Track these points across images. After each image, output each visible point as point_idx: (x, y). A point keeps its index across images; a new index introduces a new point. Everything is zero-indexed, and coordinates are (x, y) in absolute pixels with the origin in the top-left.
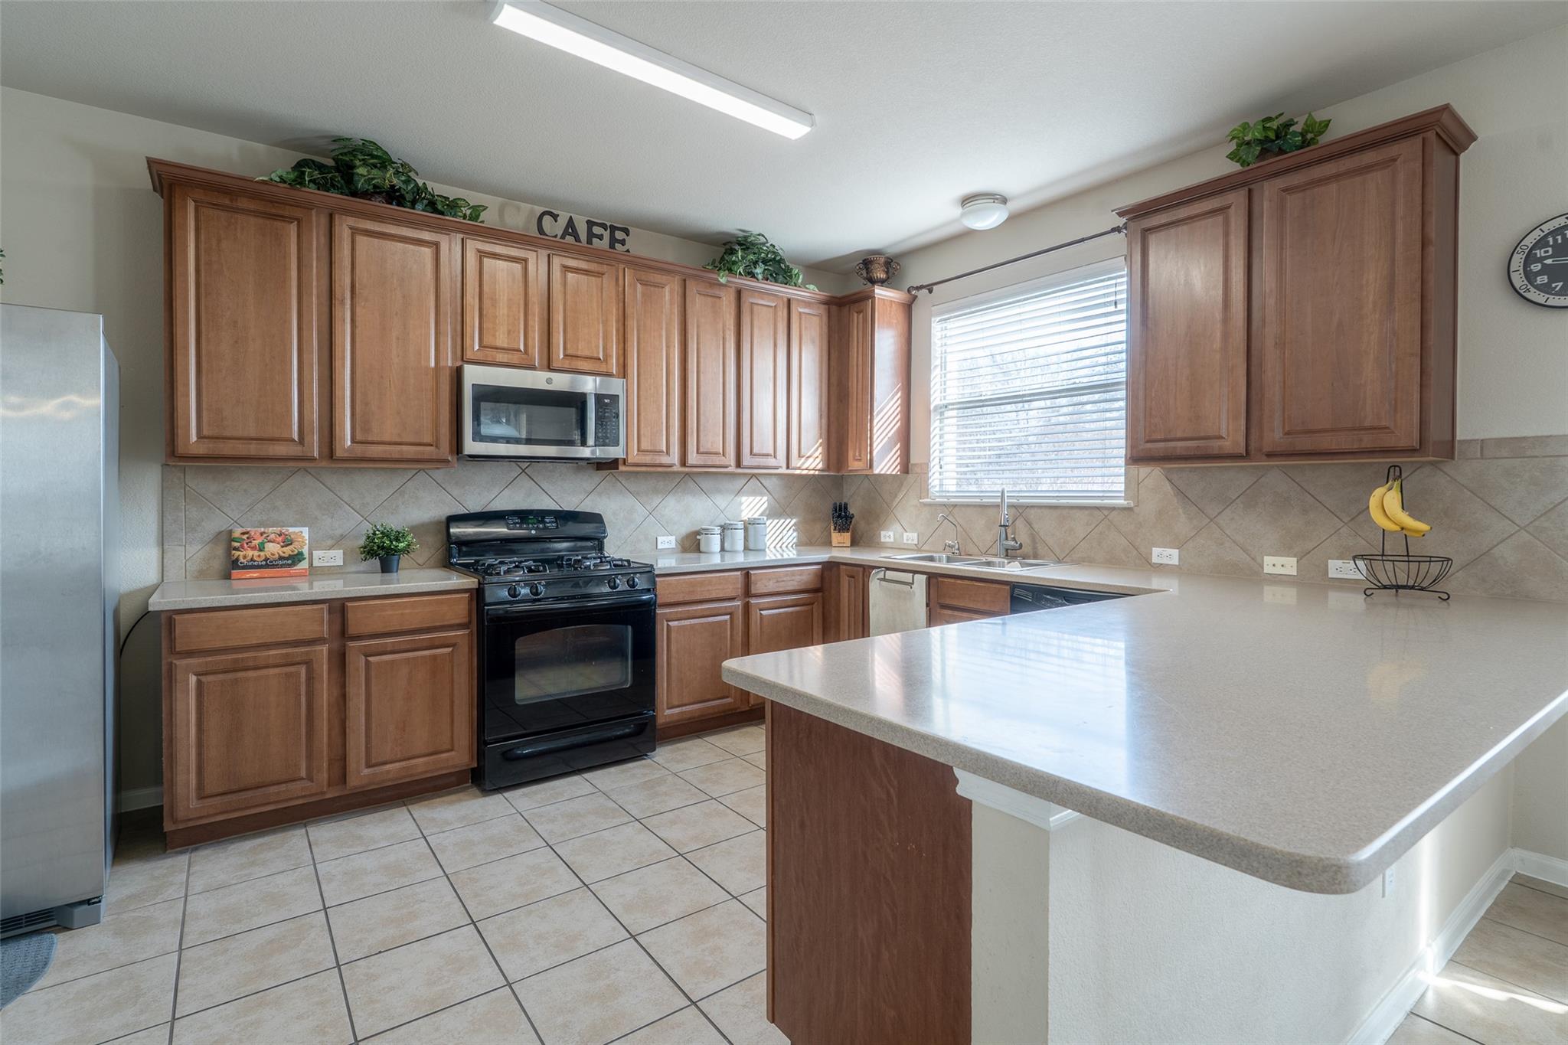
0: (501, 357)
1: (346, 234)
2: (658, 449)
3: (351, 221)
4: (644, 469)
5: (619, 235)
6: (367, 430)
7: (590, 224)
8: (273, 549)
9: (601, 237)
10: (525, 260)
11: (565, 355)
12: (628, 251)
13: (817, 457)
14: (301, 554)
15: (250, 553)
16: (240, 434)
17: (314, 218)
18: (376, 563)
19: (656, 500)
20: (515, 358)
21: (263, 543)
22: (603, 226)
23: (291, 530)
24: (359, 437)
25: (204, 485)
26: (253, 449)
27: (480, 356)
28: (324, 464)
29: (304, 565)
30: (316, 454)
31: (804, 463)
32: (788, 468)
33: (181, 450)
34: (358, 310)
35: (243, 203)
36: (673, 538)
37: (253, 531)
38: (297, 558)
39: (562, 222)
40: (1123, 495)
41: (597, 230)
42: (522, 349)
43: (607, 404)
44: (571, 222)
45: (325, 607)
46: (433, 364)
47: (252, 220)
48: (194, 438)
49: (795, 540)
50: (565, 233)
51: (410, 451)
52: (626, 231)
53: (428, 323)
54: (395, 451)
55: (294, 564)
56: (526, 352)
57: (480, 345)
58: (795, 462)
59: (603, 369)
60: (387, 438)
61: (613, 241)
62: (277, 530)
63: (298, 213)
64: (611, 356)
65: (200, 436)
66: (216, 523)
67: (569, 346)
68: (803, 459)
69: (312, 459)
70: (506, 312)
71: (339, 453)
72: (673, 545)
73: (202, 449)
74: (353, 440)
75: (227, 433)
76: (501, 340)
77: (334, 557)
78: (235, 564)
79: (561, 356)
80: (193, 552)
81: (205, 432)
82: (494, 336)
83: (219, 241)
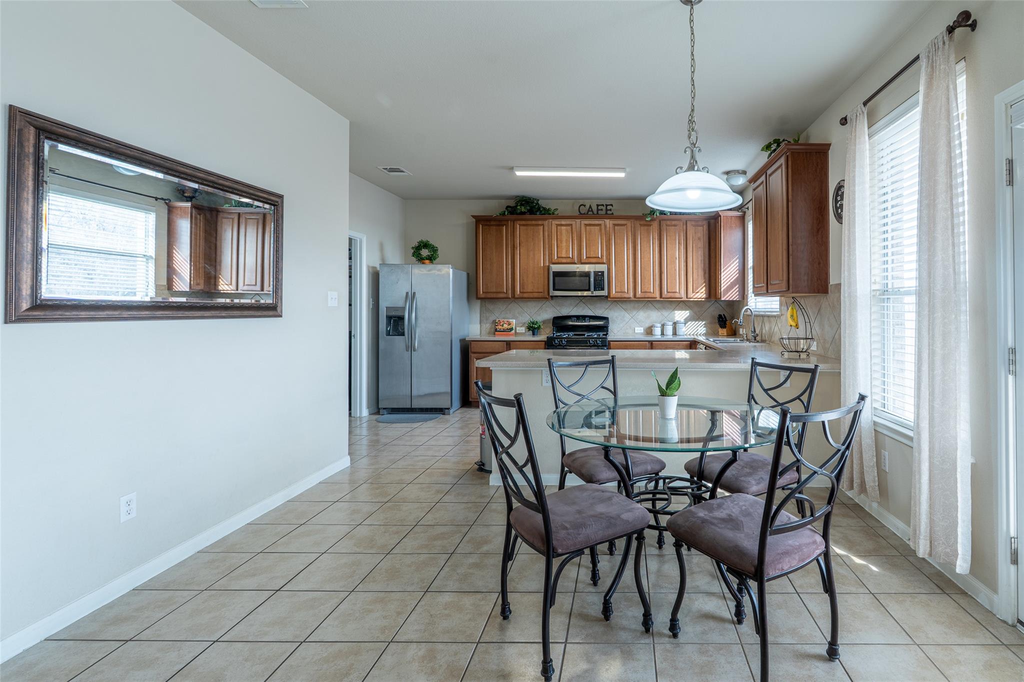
0: (564, 261)
1: (518, 226)
2: (623, 291)
3: (519, 222)
4: (618, 299)
5: (609, 208)
6: (523, 288)
7: (598, 206)
8: (506, 326)
9: (602, 210)
10: (572, 225)
11: (586, 257)
12: (612, 214)
13: (702, 292)
14: (512, 328)
15: (500, 327)
16: (492, 291)
17: (509, 224)
18: (531, 332)
19: (634, 313)
20: (569, 260)
21: (503, 325)
22: (603, 205)
23: (511, 320)
24: (521, 291)
25: (490, 306)
26: (494, 296)
27: (557, 261)
28: (513, 299)
29: (513, 331)
30: (510, 297)
31: (695, 295)
32: (687, 298)
33: (479, 296)
34: (521, 250)
35: (492, 223)
36: (642, 328)
37: (501, 320)
38: (511, 329)
39: (588, 207)
40: (778, 310)
41: (600, 207)
42: (571, 257)
43: (599, 276)
44: (590, 207)
45: (505, 343)
46: (542, 265)
47: (494, 227)
48: (481, 293)
49: (704, 332)
50: (589, 211)
51: (536, 295)
52: (612, 205)
53: (541, 251)
54: (531, 295)
55: (510, 331)
56: (572, 258)
57: (557, 257)
58: (691, 295)
59: (600, 261)
60: (529, 291)
61: (607, 210)
62: (507, 320)
63: (505, 223)
64: (604, 256)
65: (483, 292)
66: (492, 318)
67: (587, 254)
68: (694, 294)
69: (509, 298)
70: (565, 244)
71: (516, 296)
72: (642, 331)
73: (483, 296)
74: (520, 292)
75: (489, 291)
76: (564, 255)
77: (521, 330)
78: (496, 330)
79: (585, 258)
80: (487, 326)
81: (484, 291)
82: (561, 253)
83: (487, 235)
